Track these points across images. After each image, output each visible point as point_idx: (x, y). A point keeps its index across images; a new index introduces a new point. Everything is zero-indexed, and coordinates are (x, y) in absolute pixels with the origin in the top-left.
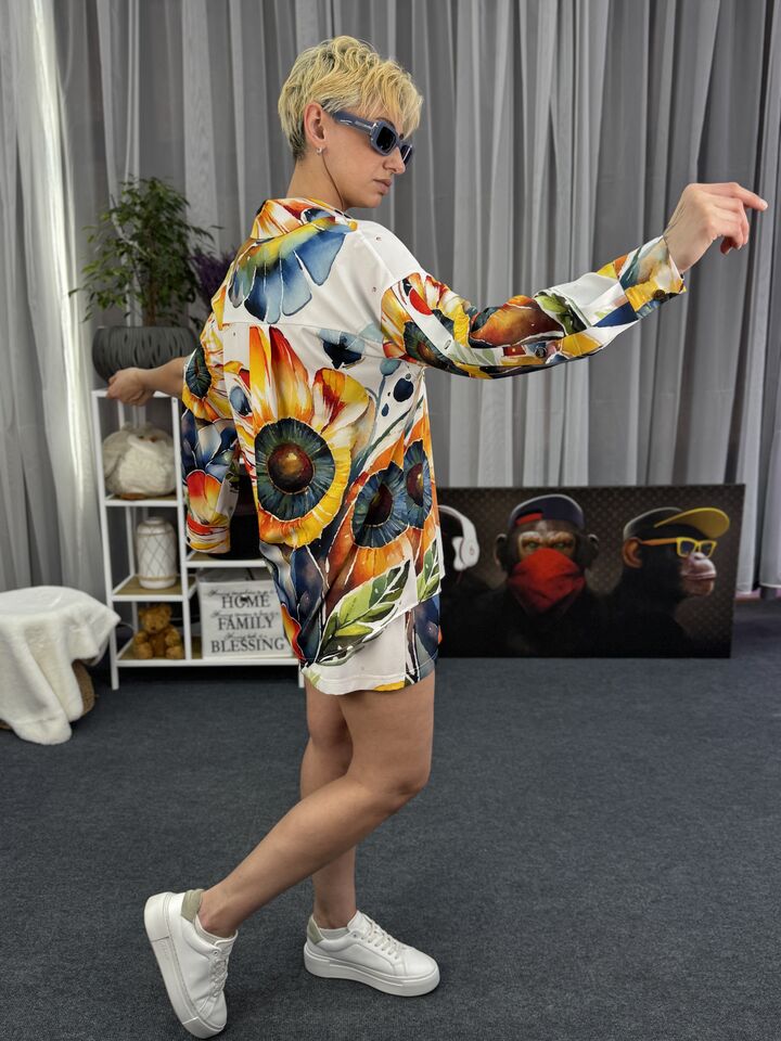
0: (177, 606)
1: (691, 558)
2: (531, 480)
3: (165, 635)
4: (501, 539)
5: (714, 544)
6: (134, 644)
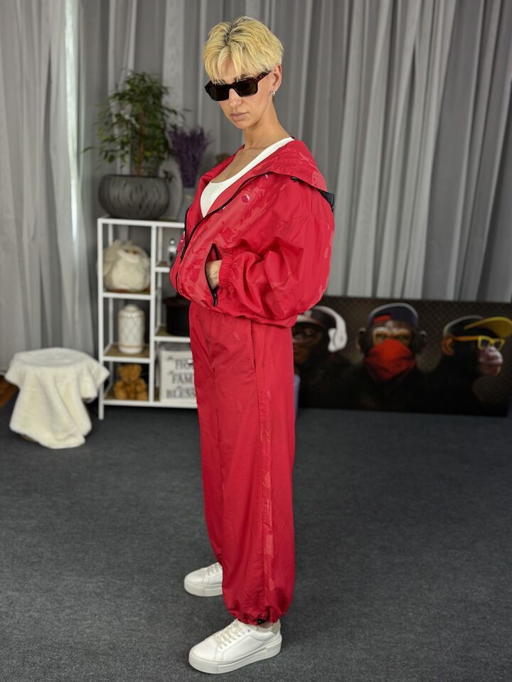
0: (145, 367)
1: (487, 350)
2: (383, 293)
3: (136, 385)
4: (362, 333)
5: (503, 342)
6: (115, 389)
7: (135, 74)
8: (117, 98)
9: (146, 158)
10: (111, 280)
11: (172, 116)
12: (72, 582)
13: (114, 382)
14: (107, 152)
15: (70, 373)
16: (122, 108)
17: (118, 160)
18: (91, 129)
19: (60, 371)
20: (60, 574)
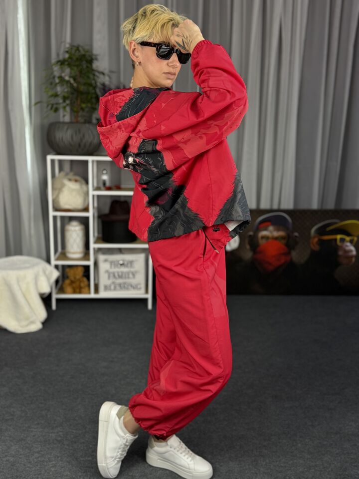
0: (87, 268)
2: (264, 205)
3: (80, 282)
4: (250, 236)
6: (64, 286)
7: (72, 46)
8: (59, 63)
9: (82, 109)
10: (58, 202)
11: (101, 76)
12: (39, 433)
13: (63, 281)
14: (52, 105)
15: (29, 274)
16: (63, 71)
17: (61, 112)
18: (39, 88)
19: (22, 273)
20: (29, 427)
